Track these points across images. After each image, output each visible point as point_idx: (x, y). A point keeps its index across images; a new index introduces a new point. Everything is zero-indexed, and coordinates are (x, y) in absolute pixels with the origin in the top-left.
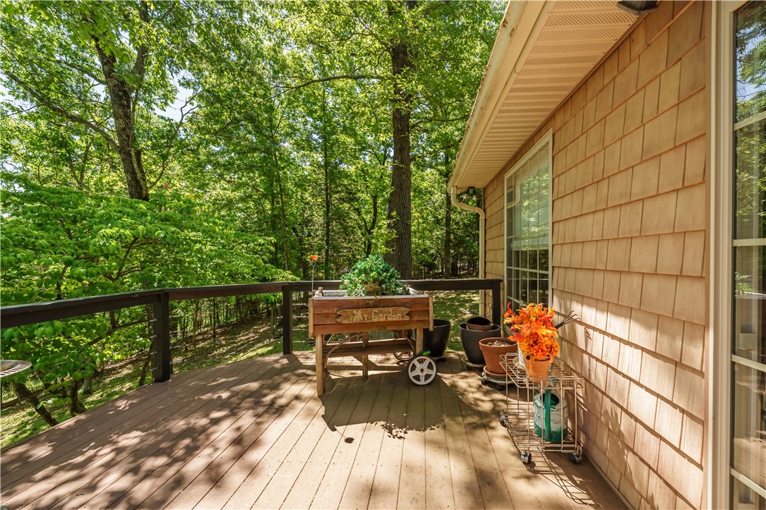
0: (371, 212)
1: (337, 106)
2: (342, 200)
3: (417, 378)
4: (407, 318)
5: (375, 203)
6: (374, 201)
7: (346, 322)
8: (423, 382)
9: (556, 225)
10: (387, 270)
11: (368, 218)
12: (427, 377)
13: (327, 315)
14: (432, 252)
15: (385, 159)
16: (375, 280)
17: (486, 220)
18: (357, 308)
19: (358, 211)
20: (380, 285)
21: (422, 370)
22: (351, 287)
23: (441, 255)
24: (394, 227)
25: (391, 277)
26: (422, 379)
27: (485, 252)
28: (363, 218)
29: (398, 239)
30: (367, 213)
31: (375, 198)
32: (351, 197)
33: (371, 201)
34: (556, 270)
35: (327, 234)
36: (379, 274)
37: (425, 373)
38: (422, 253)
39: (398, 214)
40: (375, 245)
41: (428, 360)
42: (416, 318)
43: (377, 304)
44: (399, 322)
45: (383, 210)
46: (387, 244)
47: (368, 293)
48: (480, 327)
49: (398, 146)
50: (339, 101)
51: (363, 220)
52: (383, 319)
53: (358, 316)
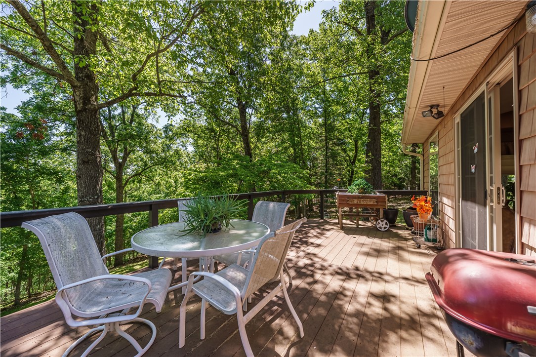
0: (353, 150)
1: (332, 89)
2: (335, 144)
3: (380, 228)
4: (376, 203)
5: (356, 145)
6: (355, 143)
7: (351, 203)
8: (383, 230)
9: (440, 167)
10: (367, 185)
11: (351, 154)
12: (385, 228)
13: (343, 200)
14: (401, 176)
15: (363, 115)
16: (362, 188)
17: (424, 160)
18: (355, 198)
19: (345, 151)
20: (364, 190)
21: (383, 225)
22: (353, 191)
23: (409, 179)
24: (370, 163)
25: (369, 187)
26: (383, 228)
27: (424, 177)
28: (348, 155)
29: (373, 169)
30: (351, 150)
31: (356, 142)
32: (341, 143)
33: (353, 143)
34: (440, 185)
35: (326, 166)
36: (364, 186)
37: (384, 226)
38: (392, 177)
39: (373, 155)
40: (357, 172)
41: (385, 221)
42: (380, 204)
43: (363, 197)
44: (372, 205)
45: (362, 149)
46: (366, 172)
47: (359, 193)
48: (413, 211)
49: (372, 117)
50: (333, 86)
51: (348, 156)
52: (365, 203)
53: (355, 201)
